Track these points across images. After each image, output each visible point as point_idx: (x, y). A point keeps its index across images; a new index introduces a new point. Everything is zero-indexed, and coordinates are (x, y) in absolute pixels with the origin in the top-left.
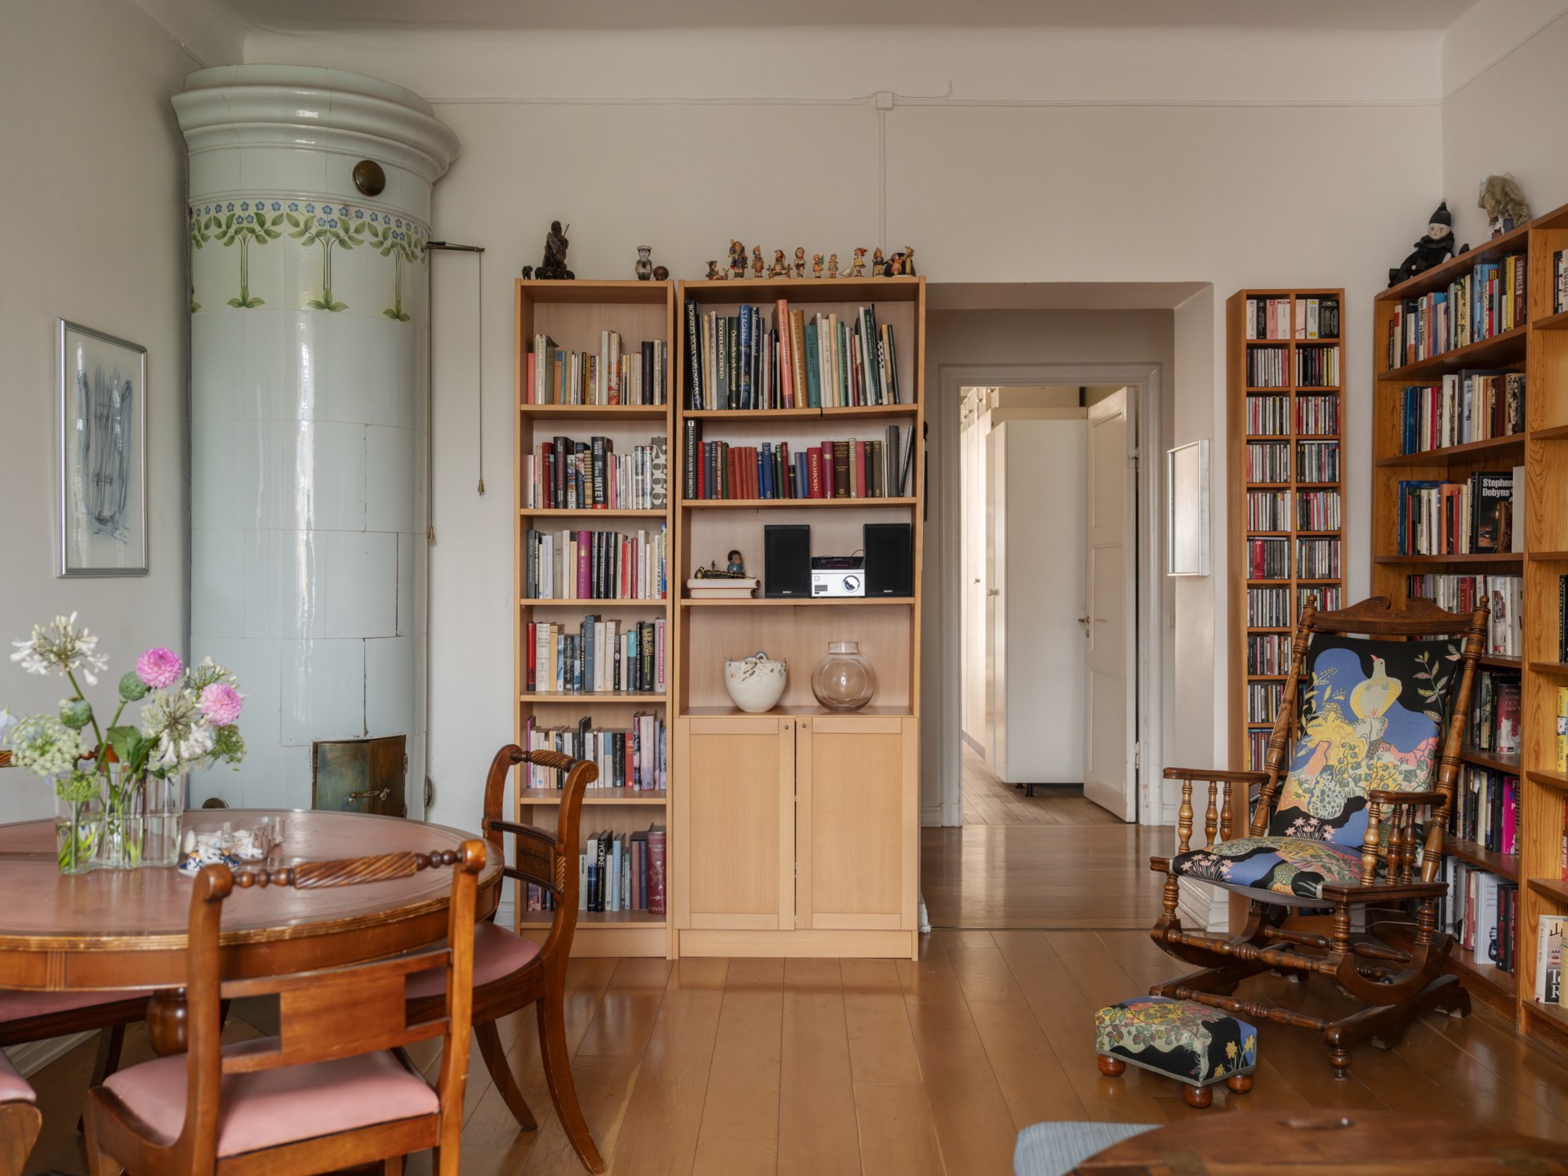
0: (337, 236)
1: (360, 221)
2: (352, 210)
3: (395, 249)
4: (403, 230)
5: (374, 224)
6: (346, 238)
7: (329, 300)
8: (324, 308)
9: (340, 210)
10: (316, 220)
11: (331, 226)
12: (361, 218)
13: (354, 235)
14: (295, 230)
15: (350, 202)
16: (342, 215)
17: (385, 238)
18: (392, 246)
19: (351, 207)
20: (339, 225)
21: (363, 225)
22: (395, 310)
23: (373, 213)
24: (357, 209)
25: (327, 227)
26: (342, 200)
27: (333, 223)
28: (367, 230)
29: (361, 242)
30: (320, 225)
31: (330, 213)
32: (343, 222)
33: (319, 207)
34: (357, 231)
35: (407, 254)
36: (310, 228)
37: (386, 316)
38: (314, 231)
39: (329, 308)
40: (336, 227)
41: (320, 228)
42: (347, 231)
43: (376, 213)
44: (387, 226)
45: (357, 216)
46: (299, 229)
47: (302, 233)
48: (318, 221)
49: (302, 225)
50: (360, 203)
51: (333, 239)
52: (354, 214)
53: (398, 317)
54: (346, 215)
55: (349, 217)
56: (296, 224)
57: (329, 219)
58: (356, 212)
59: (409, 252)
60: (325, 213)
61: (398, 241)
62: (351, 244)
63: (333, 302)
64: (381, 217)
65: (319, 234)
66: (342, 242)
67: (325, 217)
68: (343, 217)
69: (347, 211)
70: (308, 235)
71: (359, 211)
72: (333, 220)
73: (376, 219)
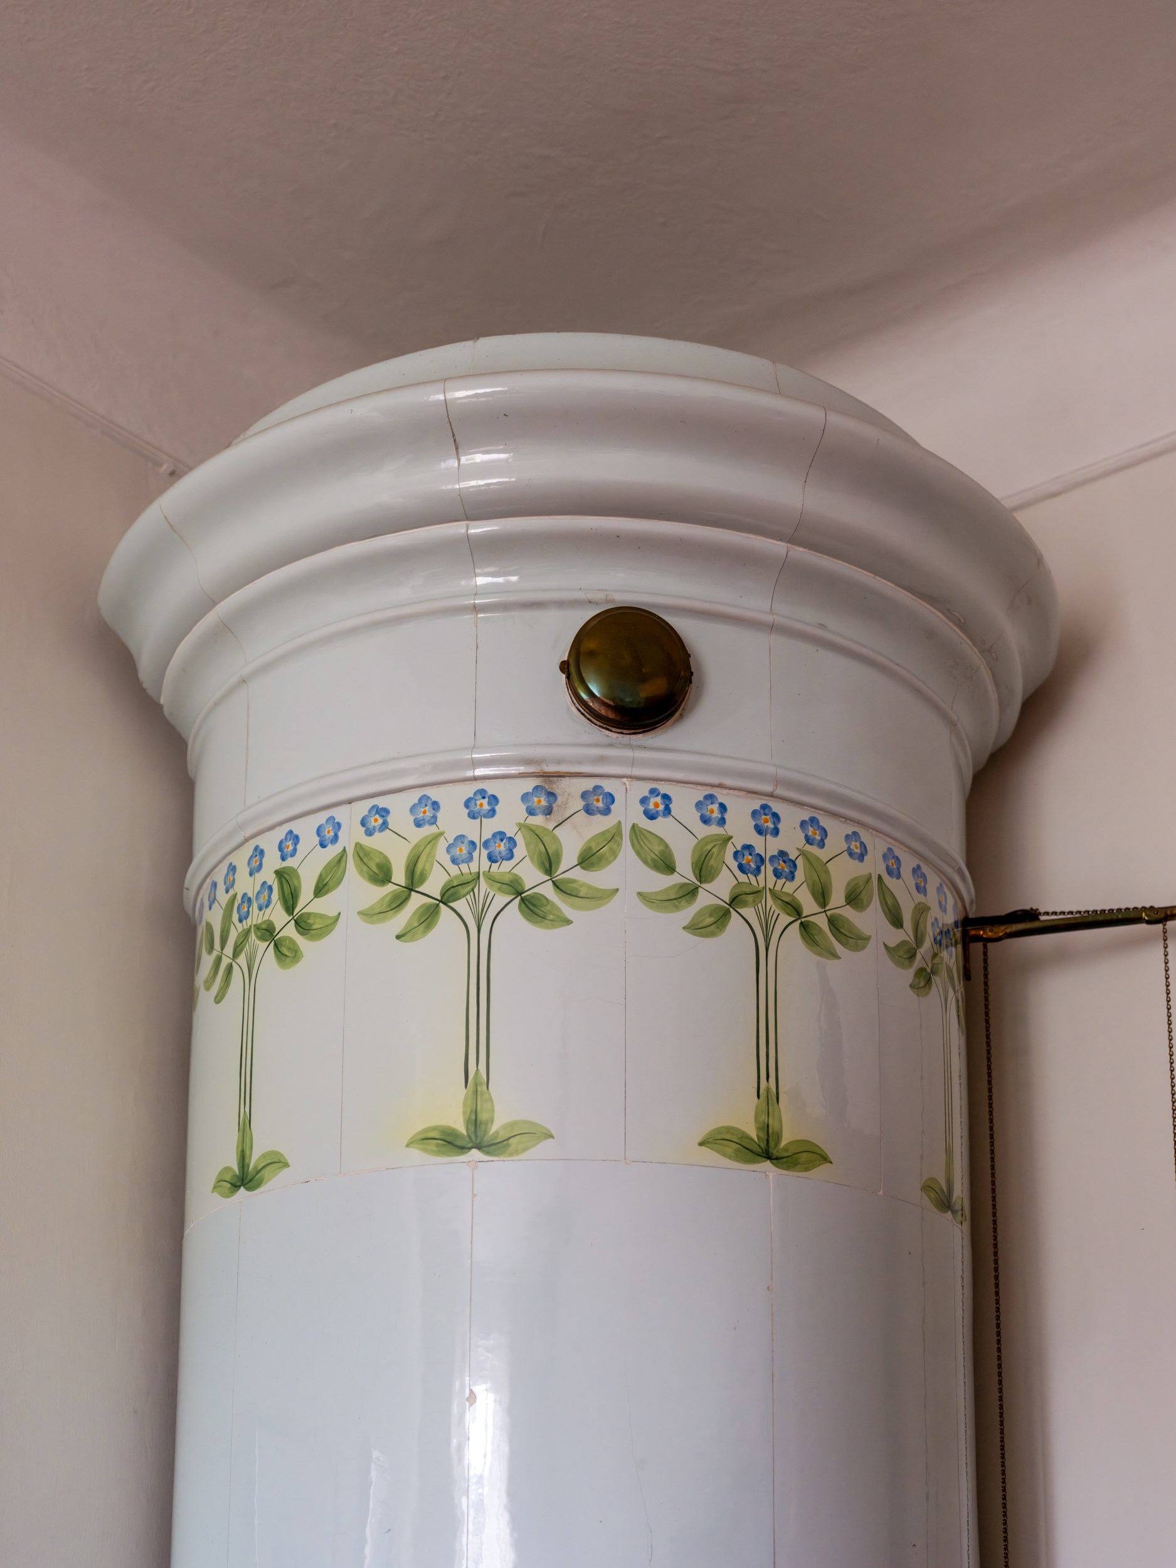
0: (515, 888)
1: (601, 824)
2: (571, 792)
3: (749, 912)
4: (790, 839)
5: (659, 827)
6: (548, 891)
7: (483, 1116)
8: (463, 1149)
9: (525, 797)
10: (442, 845)
11: (492, 859)
12: (606, 811)
13: (578, 874)
14: (382, 893)
15: (560, 761)
16: (531, 812)
17: (704, 870)
18: (736, 900)
19: (565, 782)
20: (520, 851)
21: (613, 837)
22: (753, 1133)
23: (653, 792)
24: (588, 784)
25: (480, 862)
26: (528, 762)
27: (502, 847)
28: (627, 850)
29: (601, 897)
30: (454, 861)
31: (492, 813)
32: (535, 834)
33: (452, 800)
34: (588, 860)
35: (806, 928)
36: (423, 879)
37: (709, 1155)
38: (434, 885)
39: (479, 1147)
40: (511, 856)
41: (454, 870)
42: (549, 864)
43: (663, 788)
44: (714, 830)
45: (589, 810)
46: (390, 888)
47: (398, 902)
48: (448, 850)
49: (399, 876)
50: (602, 760)
51: (501, 899)
52: (580, 804)
53: (767, 1155)
54: (548, 811)
55: (556, 817)
56: (382, 875)
57: (487, 835)
58: (584, 795)
59: (822, 921)
60: (472, 816)
61: (767, 878)
62: (567, 911)
63: (498, 1124)
64: (685, 802)
65: (449, 895)
66: (532, 907)
67: (472, 830)
68: (538, 820)
69: (551, 795)
70: (416, 901)
71: (597, 788)
72: (500, 835)
73: (667, 811)
